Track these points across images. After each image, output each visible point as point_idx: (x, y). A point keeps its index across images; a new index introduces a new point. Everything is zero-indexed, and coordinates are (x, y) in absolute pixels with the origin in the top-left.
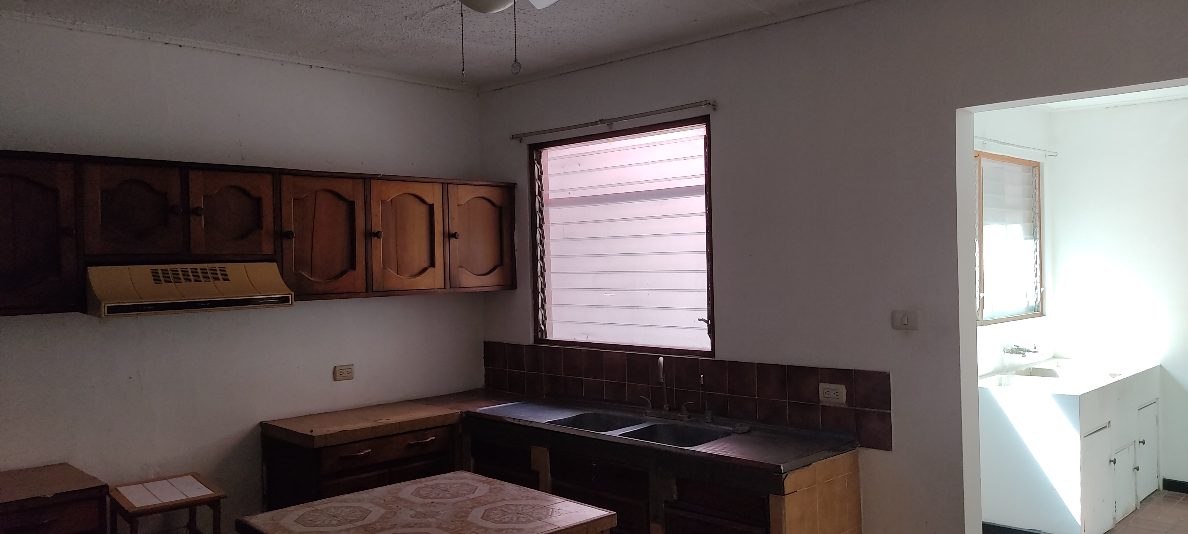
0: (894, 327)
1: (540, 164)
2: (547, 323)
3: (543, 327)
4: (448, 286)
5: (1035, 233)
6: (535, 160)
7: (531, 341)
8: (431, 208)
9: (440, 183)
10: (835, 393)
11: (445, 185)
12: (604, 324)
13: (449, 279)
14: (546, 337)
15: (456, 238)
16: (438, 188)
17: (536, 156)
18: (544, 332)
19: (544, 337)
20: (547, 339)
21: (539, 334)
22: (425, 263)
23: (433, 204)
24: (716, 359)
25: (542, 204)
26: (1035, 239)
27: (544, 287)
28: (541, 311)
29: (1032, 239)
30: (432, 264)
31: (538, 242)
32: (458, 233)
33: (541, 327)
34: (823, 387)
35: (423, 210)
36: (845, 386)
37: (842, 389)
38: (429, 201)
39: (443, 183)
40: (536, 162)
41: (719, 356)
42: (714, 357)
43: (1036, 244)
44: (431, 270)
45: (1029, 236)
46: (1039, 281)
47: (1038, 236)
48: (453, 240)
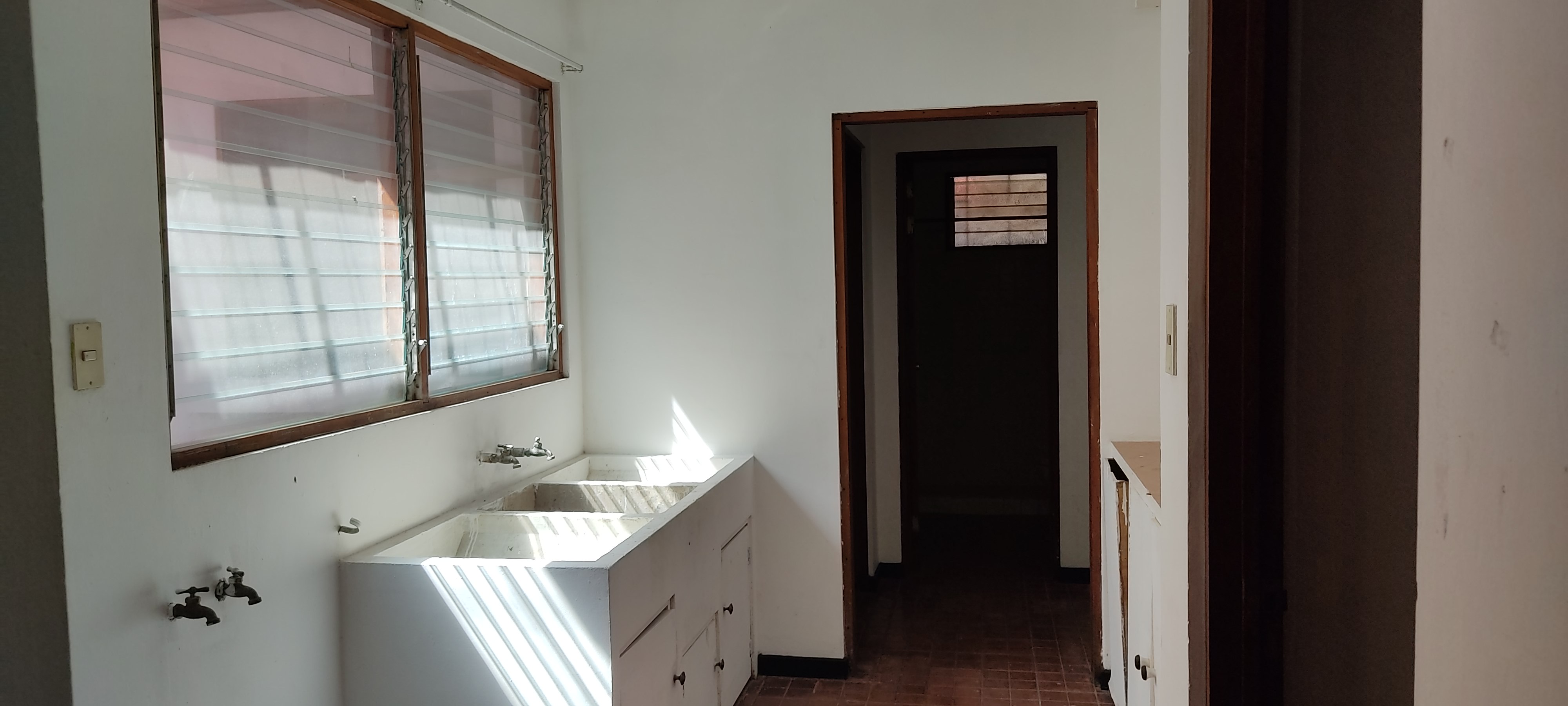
5: (545, 219)
26: (546, 230)
29: (541, 230)
43: (548, 239)
45: (536, 225)
46: (554, 311)
47: (551, 226)
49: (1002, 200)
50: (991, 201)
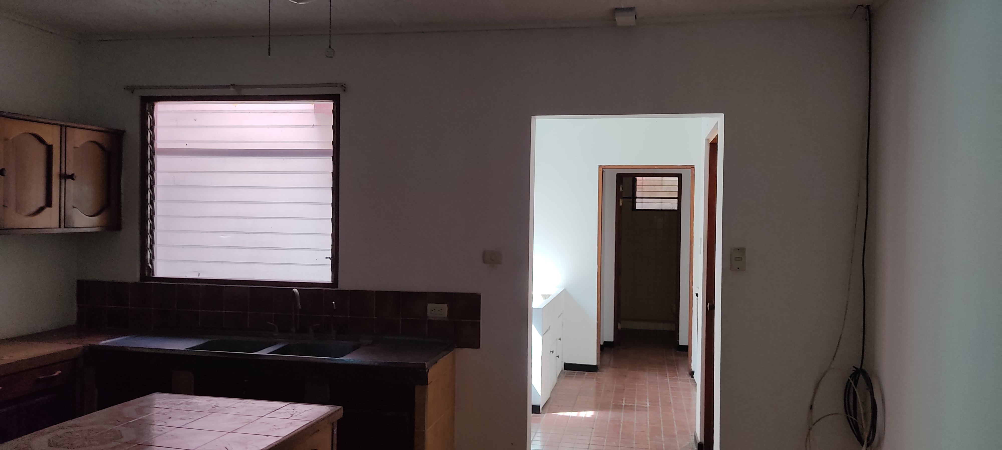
0: (485, 262)
1: (153, 115)
2: (154, 263)
3: (150, 265)
4: (62, 225)
6: (148, 111)
7: (136, 278)
8: (49, 149)
9: (57, 124)
10: (440, 310)
11: (63, 128)
12: (222, 262)
13: (64, 220)
14: (153, 274)
15: (73, 179)
16: (57, 129)
17: (149, 108)
18: (151, 270)
19: (151, 275)
20: (154, 276)
21: (146, 272)
22: (42, 204)
23: (52, 146)
24: (339, 289)
25: (153, 152)
27: (153, 228)
28: (149, 251)
30: (49, 203)
31: (149, 187)
32: (75, 174)
33: (149, 267)
34: (430, 306)
35: (41, 149)
36: (447, 305)
37: (444, 308)
38: (49, 141)
39: (61, 126)
40: (149, 113)
41: (342, 286)
42: (337, 287)
44: (48, 209)
48: (69, 181)
49: (658, 189)
50: (653, 188)
